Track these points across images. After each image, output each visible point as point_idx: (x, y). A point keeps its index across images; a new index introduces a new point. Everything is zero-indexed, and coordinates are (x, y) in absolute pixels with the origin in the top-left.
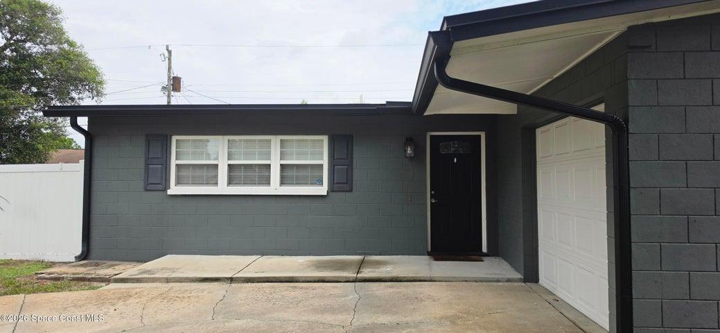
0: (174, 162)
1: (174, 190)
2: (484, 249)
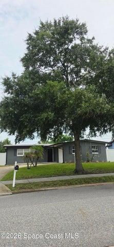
0: (17, 152)
2: (53, 161)
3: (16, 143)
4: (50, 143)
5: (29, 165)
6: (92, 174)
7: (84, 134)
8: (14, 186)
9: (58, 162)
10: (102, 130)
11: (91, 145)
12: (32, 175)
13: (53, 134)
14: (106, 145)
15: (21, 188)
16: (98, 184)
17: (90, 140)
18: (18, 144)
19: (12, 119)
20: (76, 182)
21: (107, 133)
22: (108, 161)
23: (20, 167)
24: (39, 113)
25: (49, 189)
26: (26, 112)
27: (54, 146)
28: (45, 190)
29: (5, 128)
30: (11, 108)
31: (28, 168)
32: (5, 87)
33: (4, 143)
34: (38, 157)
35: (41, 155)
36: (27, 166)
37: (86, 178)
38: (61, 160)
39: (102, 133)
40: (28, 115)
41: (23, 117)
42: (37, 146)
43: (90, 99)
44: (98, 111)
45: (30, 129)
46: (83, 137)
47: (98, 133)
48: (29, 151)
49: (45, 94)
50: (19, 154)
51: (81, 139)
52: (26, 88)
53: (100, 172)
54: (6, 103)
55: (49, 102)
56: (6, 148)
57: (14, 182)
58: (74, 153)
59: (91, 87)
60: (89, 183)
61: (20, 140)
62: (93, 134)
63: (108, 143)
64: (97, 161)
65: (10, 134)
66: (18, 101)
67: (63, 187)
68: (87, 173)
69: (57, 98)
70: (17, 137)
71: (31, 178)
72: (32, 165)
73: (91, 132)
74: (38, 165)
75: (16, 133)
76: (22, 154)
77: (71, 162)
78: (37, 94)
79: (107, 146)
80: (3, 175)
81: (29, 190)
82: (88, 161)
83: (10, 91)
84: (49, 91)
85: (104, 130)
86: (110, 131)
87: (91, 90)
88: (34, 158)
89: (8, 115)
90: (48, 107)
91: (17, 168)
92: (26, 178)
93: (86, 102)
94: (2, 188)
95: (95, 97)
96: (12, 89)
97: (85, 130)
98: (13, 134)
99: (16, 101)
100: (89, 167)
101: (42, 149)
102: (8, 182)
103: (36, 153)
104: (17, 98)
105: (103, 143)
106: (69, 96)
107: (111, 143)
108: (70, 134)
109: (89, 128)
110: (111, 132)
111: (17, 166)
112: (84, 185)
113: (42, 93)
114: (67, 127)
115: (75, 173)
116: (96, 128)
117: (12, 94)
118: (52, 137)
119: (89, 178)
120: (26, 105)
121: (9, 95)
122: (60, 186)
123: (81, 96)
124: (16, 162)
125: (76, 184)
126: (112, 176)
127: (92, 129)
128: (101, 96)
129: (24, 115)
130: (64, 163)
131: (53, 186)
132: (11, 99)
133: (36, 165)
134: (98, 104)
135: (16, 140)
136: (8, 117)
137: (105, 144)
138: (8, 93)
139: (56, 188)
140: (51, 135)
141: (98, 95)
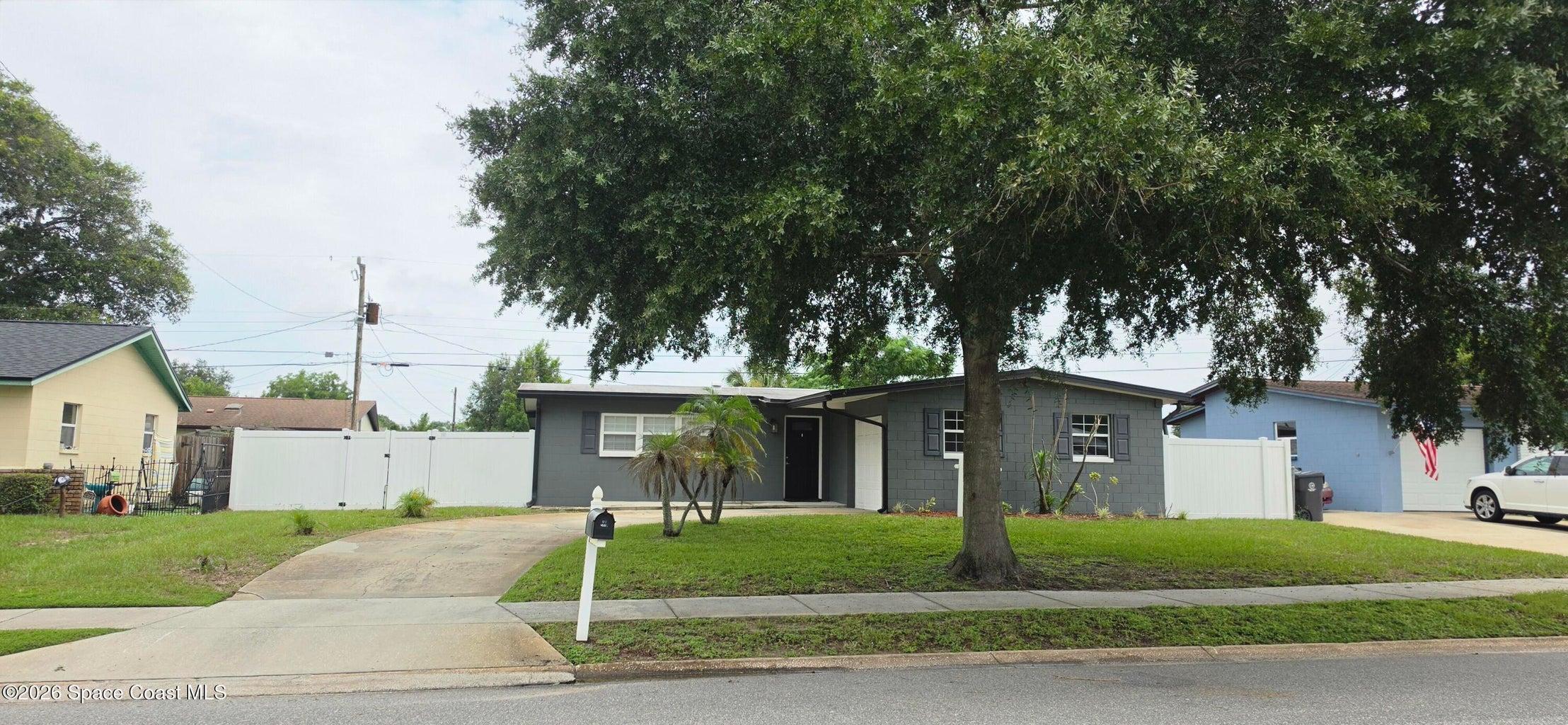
0: (602, 433)
1: (603, 453)
2: (820, 497)
3: (596, 372)
4: (803, 382)
5: (676, 516)
6: (1071, 587)
7: (1025, 336)
8: (582, 633)
9: (851, 504)
10: (1149, 313)
11: (1068, 407)
12: (690, 574)
13: (825, 327)
14: (1168, 409)
15: (627, 650)
16: (1103, 652)
17: (1064, 375)
18: (606, 384)
19: (574, 219)
20: (969, 631)
21: (1179, 334)
22: (1172, 512)
23: (621, 520)
24: (745, 186)
25: (795, 663)
26: (662, 177)
27: (831, 404)
28: (773, 671)
29: (531, 281)
30: (568, 152)
31: (670, 532)
32: (533, 11)
33: (520, 373)
34: (731, 469)
35: (749, 460)
36: (658, 517)
37: (1032, 615)
38: (869, 491)
39: (1144, 334)
40: (680, 201)
41: (645, 213)
42: (722, 399)
43: (1087, 98)
44: (1138, 182)
45: (686, 289)
46: (1021, 356)
47: (1119, 332)
48: (674, 426)
49: (790, 61)
50: (613, 441)
51: (1004, 365)
52: (669, 23)
53: (1120, 581)
54: (538, 119)
55: (814, 113)
56: (531, 403)
57: (585, 611)
58: (959, 456)
59: (1102, 17)
60: (1047, 642)
61: (620, 357)
62: (1090, 335)
63: (1180, 399)
64: (1103, 512)
65: (561, 320)
66: (613, 107)
67: (883, 660)
68: (1033, 582)
69: (866, 91)
70: (602, 340)
71: (688, 590)
72: (693, 516)
73: (1075, 326)
74: (725, 515)
75: (596, 316)
76: (629, 441)
77: (936, 510)
78: (740, 63)
79: (1171, 419)
80: (518, 566)
81: (675, 665)
82: (1044, 509)
83: (568, 39)
84: (818, 44)
85: (1163, 310)
86: (1202, 319)
87: (1101, 38)
88: (704, 475)
89: (552, 195)
90: (807, 151)
91: (603, 526)
92: (656, 593)
93: (1060, 118)
94: (514, 641)
95: (1127, 89)
96: (577, 28)
97: (1037, 309)
98: (582, 318)
99: (601, 108)
100: (1050, 546)
101: (756, 421)
102: (551, 611)
103: (716, 441)
104: (612, 86)
105: (1149, 399)
106: (947, 76)
107: (1199, 398)
108: (939, 332)
109: (1063, 297)
110: (1209, 328)
111: (606, 517)
112: (1016, 655)
113: (770, 53)
114: (918, 283)
115: (960, 576)
116: (1108, 300)
117: (576, 55)
118: (822, 347)
119: (1047, 615)
120: (664, 135)
121: (558, 68)
122: (863, 649)
123: (1028, 77)
124: (598, 492)
125: (967, 644)
126: (1196, 611)
127: (1082, 305)
128: (1164, 80)
129: (650, 201)
130: (885, 509)
131: (819, 650)
132: (573, 94)
133: (717, 511)
134: (1141, 136)
135: (595, 354)
136: (549, 208)
137: (1157, 404)
138: (553, 55)
139: (842, 660)
140: (815, 336)
141: (1149, 77)
